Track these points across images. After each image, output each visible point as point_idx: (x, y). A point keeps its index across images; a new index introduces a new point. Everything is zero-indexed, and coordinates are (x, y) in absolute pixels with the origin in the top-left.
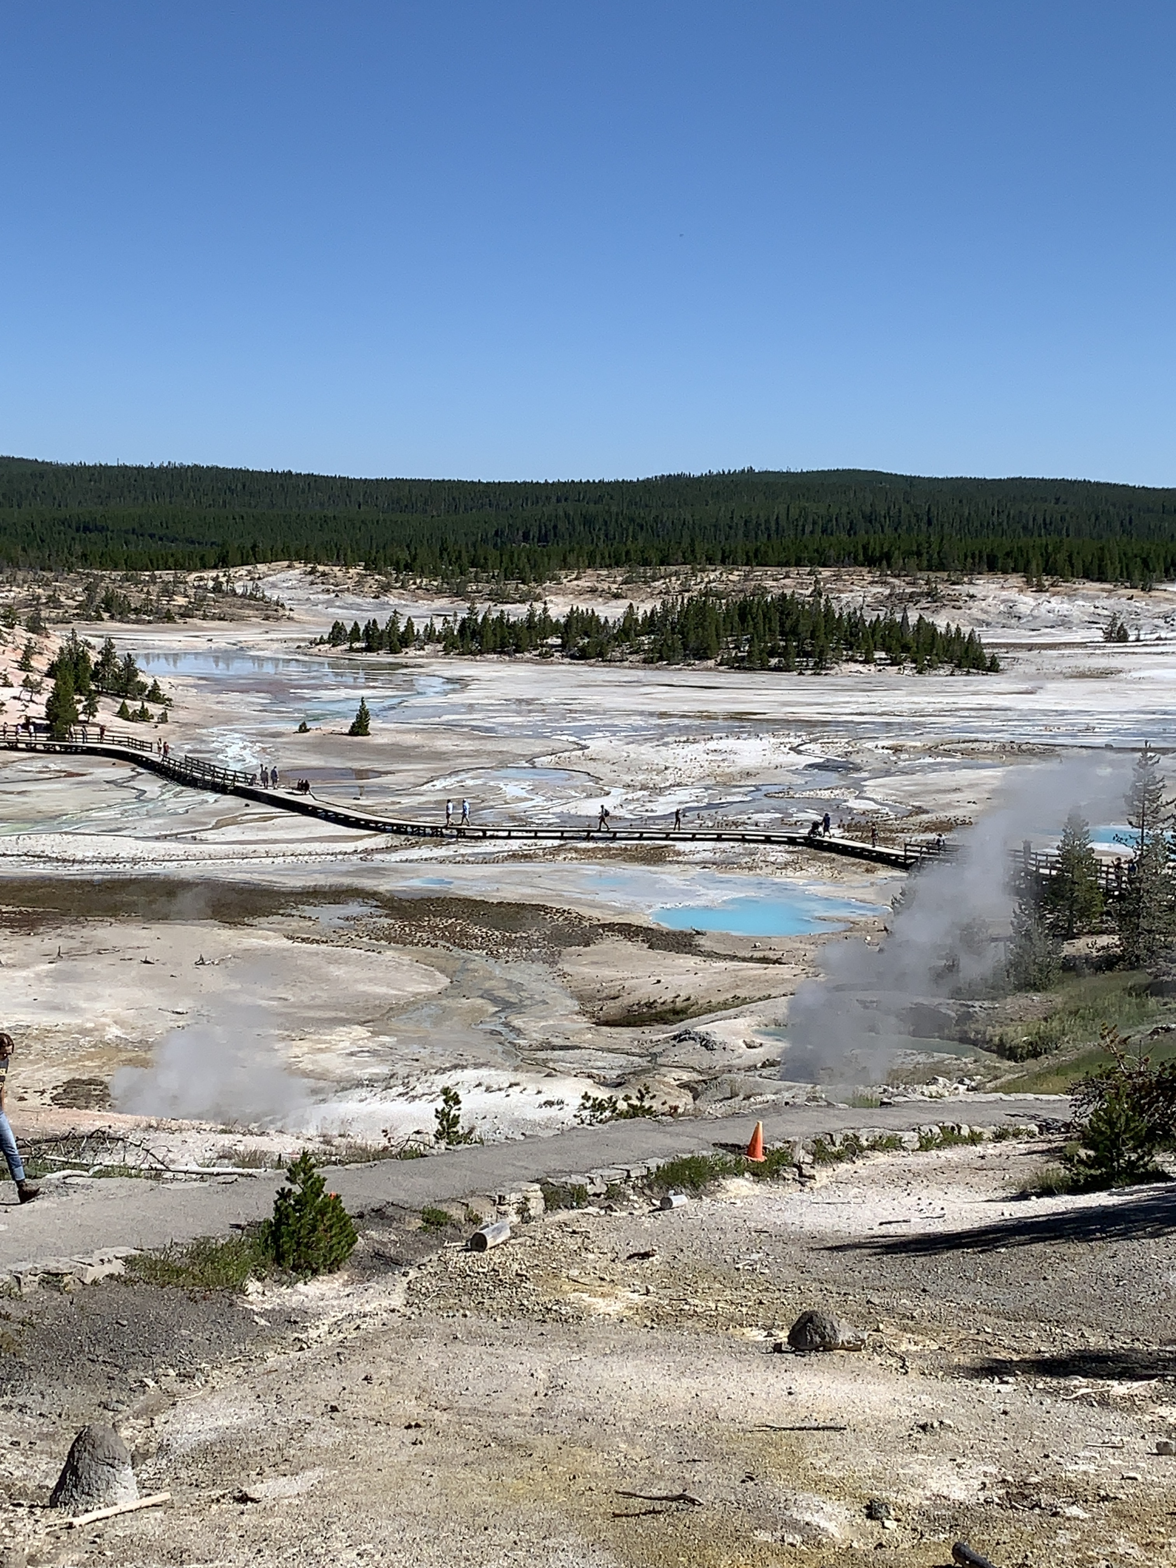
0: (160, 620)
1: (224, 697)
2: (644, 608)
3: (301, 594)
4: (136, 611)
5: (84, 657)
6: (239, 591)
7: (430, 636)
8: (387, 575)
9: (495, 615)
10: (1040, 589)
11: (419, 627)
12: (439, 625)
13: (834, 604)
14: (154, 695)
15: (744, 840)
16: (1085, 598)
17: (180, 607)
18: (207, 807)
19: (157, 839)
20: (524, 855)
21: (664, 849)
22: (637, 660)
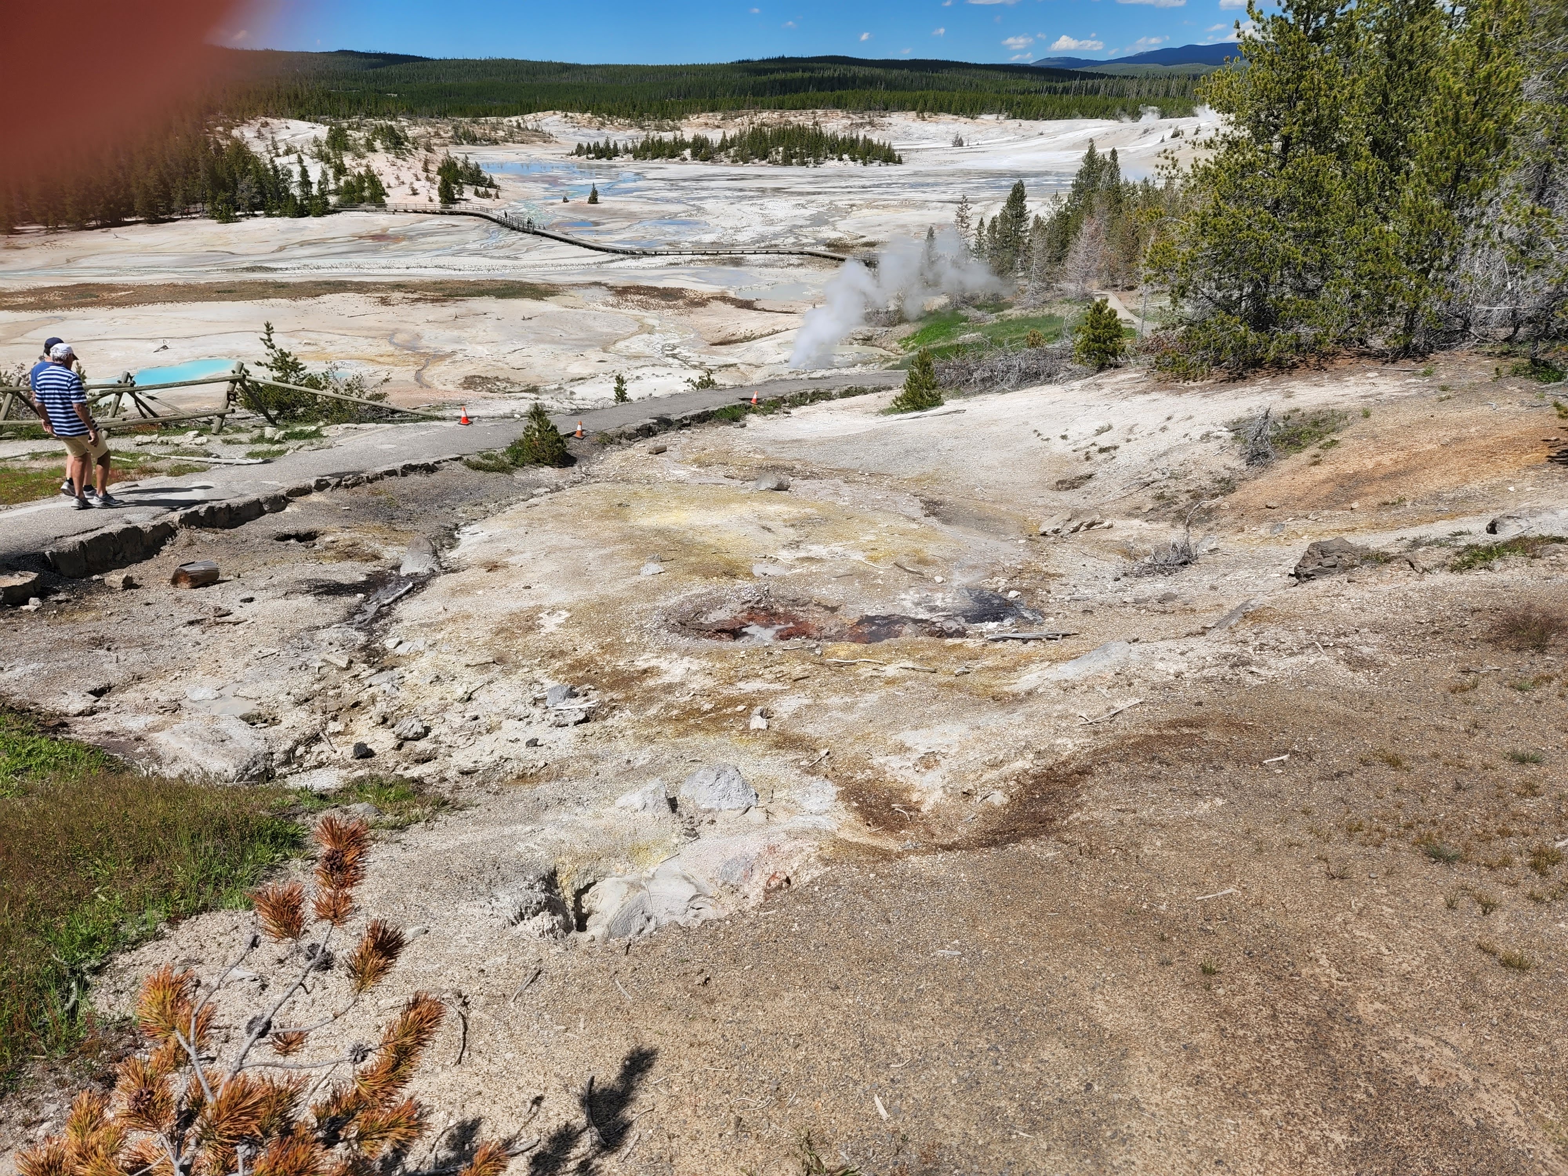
0: (492, 144)
1: (526, 184)
2: (732, 132)
3: (561, 129)
4: (480, 139)
5: (455, 165)
6: (530, 128)
7: (627, 151)
8: (603, 118)
9: (657, 138)
10: (924, 119)
11: (620, 146)
12: (630, 146)
13: (824, 130)
14: (491, 185)
15: (779, 253)
16: (944, 123)
17: (501, 137)
18: (522, 242)
19: (499, 258)
20: (675, 264)
21: (741, 258)
22: (728, 161)
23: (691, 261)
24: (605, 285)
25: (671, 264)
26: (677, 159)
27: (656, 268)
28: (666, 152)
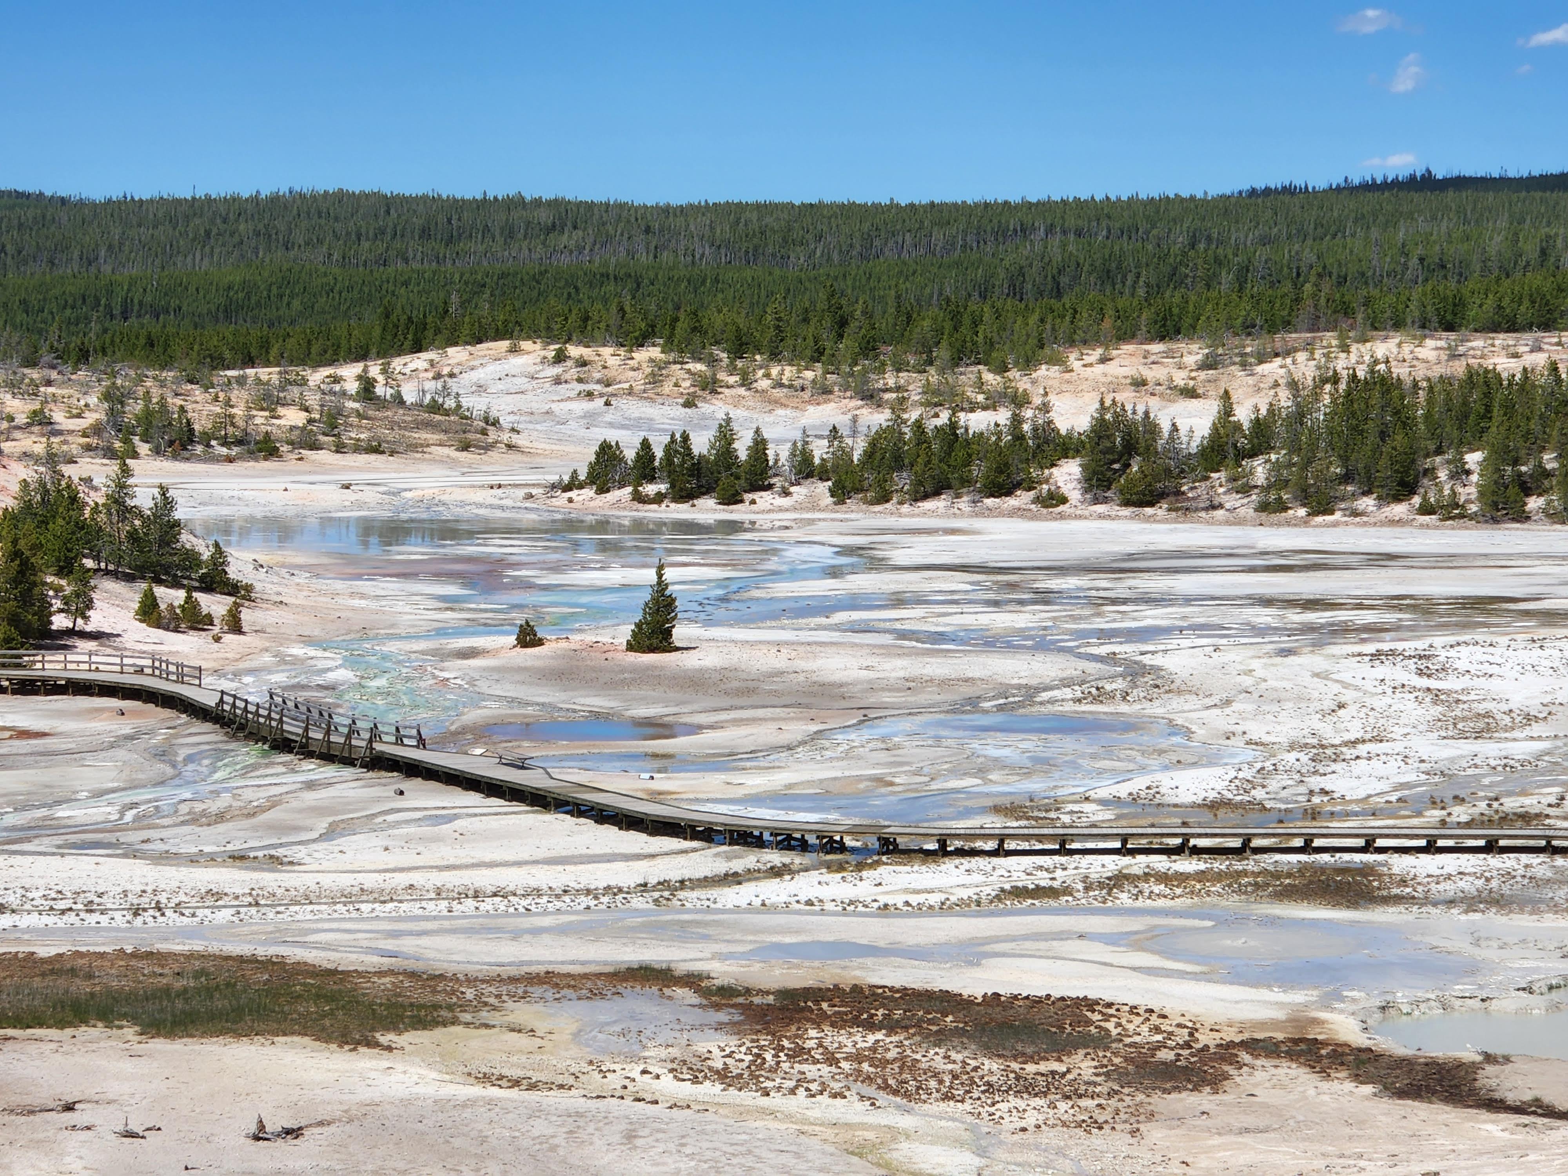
2: (1254, 405)
3: (536, 402)
4: (206, 439)
6: (410, 397)
8: (713, 362)
11: (779, 450)
12: (820, 450)
14: (216, 582)
15: (1549, 849)
17: (292, 428)
18: (311, 797)
19: (193, 860)
20: (1039, 892)
21: (1367, 871)
22: (1244, 505)
23: (1119, 880)
24: (692, 981)
25: (1019, 893)
26: (1022, 499)
27: (945, 908)
28: (977, 470)
